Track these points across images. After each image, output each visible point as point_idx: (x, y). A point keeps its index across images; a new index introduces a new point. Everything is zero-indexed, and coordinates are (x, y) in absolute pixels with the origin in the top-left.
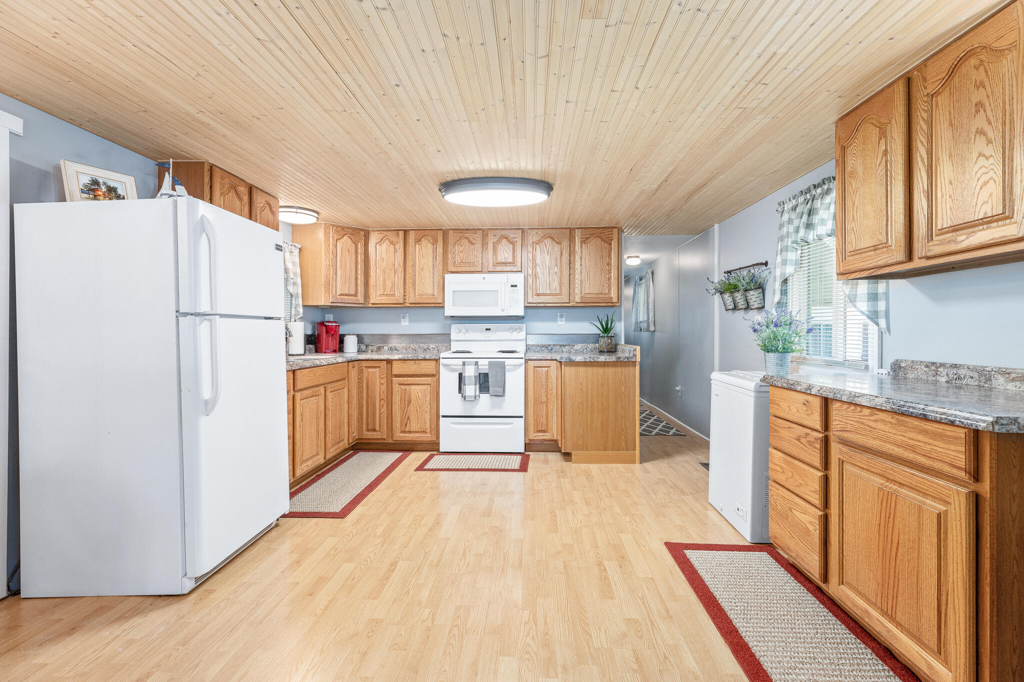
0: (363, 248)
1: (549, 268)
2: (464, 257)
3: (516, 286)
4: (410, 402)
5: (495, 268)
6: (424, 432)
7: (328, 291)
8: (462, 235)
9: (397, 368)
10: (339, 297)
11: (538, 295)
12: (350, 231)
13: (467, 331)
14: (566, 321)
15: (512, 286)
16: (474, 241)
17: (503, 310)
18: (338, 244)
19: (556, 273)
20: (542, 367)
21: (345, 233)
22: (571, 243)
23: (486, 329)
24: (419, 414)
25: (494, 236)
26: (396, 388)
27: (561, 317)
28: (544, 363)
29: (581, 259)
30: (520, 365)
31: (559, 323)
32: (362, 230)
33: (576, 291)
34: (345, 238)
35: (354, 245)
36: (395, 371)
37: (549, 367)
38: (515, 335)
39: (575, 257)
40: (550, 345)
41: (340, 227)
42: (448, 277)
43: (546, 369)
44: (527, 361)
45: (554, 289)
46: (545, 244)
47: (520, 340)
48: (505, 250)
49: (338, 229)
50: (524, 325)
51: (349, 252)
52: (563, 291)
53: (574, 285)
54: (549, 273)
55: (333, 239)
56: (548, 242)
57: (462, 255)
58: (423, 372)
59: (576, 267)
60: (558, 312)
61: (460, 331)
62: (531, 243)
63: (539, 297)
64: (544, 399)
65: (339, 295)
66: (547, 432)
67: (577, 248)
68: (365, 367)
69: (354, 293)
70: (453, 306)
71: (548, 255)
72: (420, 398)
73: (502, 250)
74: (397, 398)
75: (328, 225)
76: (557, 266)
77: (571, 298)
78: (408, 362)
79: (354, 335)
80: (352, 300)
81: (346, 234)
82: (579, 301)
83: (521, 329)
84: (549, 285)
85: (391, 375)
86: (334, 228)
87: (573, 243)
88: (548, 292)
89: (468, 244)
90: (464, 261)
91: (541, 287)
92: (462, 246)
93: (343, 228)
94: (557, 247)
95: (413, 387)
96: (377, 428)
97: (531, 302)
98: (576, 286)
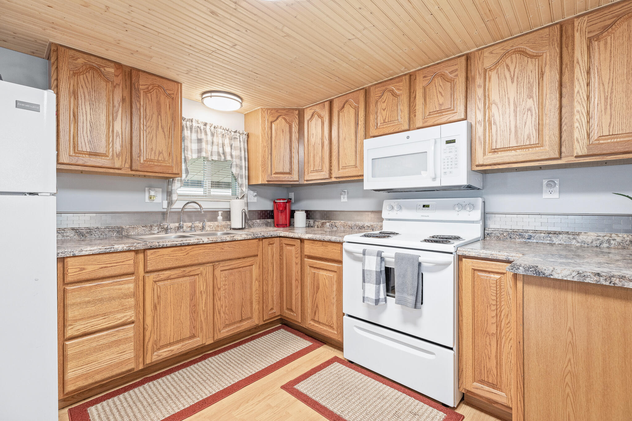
0: (297, 127)
1: (515, 104)
2: (387, 116)
3: (453, 141)
4: (318, 288)
5: (426, 122)
6: (331, 327)
7: (264, 170)
8: (384, 88)
9: (309, 249)
10: (275, 175)
11: (495, 151)
12: (284, 112)
13: (400, 208)
14: (560, 192)
15: (448, 142)
16: (398, 92)
17: (434, 179)
18: (273, 125)
19: (529, 110)
20: (489, 272)
21: (279, 114)
22: (564, 49)
23: (424, 206)
24: (326, 304)
25: (425, 77)
26: (308, 270)
27: (551, 184)
28: (493, 266)
29: (588, 73)
30: (447, 265)
31: (546, 196)
32: (296, 109)
33: (576, 134)
34: (280, 119)
35: (288, 125)
36: (307, 252)
37: (503, 274)
38: (464, 215)
39: (574, 73)
40: (527, 231)
41: (275, 109)
42: (368, 143)
43: (498, 276)
44: (460, 258)
45: (526, 137)
46: (507, 66)
47: (473, 222)
48: (440, 92)
49: (273, 112)
50: (480, 201)
51: (283, 131)
52: (547, 138)
53: (572, 126)
54: (515, 111)
55: (268, 122)
56: (514, 62)
57: (384, 113)
58: (329, 256)
59: (576, 91)
60: (544, 177)
61: (393, 208)
62: (482, 72)
63: (496, 155)
64: (493, 329)
65: (274, 174)
66: (500, 389)
67: (577, 54)
68: (285, 244)
69: (288, 171)
70: (373, 177)
71: (513, 82)
72: (327, 286)
73: (435, 94)
74: (308, 281)
75: (264, 110)
76: (530, 97)
77: (563, 149)
78: (316, 242)
79: (302, 211)
80: (287, 178)
81: (280, 116)
82: (585, 152)
83: (473, 207)
84: (516, 132)
85: (303, 256)
86: (269, 111)
87: (570, 48)
88: (513, 144)
89: (391, 97)
90: (387, 121)
91: (499, 138)
92: (384, 102)
93: (277, 110)
94: (532, 66)
95: (322, 272)
96: (294, 309)
97: (481, 163)
98: (576, 124)
